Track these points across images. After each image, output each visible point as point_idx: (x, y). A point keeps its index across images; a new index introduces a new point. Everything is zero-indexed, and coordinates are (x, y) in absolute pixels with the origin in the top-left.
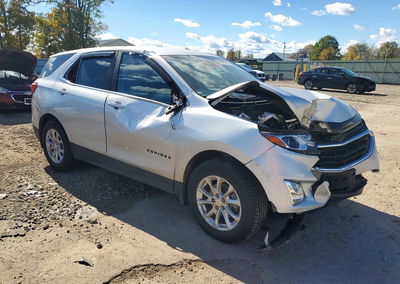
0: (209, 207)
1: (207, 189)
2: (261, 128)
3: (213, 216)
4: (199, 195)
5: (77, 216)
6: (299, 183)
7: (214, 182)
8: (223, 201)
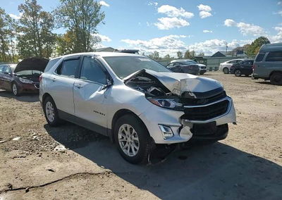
0: (125, 142)
1: (123, 133)
2: (147, 96)
3: (127, 149)
4: (120, 136)
5: (55, 149)
6: (169, 126)
7: (126, 128)
8: (131, 139)
